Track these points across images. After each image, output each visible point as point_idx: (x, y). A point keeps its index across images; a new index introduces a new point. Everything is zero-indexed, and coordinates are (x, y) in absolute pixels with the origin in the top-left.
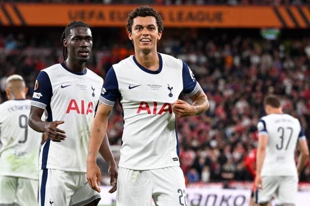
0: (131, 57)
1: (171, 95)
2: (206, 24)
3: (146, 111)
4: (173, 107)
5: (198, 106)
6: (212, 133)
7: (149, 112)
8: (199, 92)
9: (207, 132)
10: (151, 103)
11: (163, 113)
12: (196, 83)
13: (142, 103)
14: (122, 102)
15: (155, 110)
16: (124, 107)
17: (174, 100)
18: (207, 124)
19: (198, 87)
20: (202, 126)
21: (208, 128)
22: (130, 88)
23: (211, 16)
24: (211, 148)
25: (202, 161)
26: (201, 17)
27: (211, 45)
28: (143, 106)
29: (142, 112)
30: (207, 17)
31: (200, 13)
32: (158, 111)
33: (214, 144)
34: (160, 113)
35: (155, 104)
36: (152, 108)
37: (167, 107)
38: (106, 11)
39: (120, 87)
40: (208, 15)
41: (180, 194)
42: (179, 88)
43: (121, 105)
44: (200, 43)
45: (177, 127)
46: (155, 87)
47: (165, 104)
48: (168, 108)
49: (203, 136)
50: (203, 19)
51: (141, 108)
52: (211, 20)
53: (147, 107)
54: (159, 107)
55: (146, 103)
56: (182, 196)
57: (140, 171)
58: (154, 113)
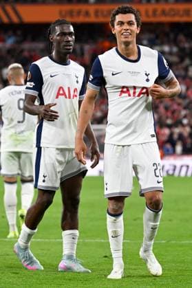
0: (114, 48)
1: (148, 80)
2: (177, 19)
3: (127, 95)
4: (149, 90)
5: (171, 90)
6: (183, 113)
7: (130, 95)
8: (172, 79)
9: (180, 112)
10: (131, 87)
11: (141, 96)
12: (169, 71)
13: (123, 87)
14: (106, 86)
15: (134, 93)
16: (108, 91)
17: (150, 84)
18: (179, 104)
19: (171, 74)
20: (175, 107)
21: (181, 108)
22: (113, 75)
23: (181, 13)
24: (183, 126)
25: (176, 136)
26: (173, 13)
27: (181, 37)
28: (124, 90)
29: (124, 95)
30: (176, 13)
31: (172, 10)
32: (137, 94)
33: (185, 121)
34: (139, 95)
35: (135, 88)
36: (131, 91)
37: (144, 90)
38: (92, 9)
39: (104, 74)
40: (179, 11)
41: (155, 167)
42: (155, 74)
43: (105, 89)
44: (172, 36)
45: (153, 107)
46: (134, 73)
47: (143, 88)
48: (146, 92)
49: (176, 115)
50: (174, 15)
51: (122, 92)
52: (182, 16)
53: (128, 90)
54: (138, 91)
55: (127, 87)
56: (157, 169)
57: (123, 146)
58: (134, 96)
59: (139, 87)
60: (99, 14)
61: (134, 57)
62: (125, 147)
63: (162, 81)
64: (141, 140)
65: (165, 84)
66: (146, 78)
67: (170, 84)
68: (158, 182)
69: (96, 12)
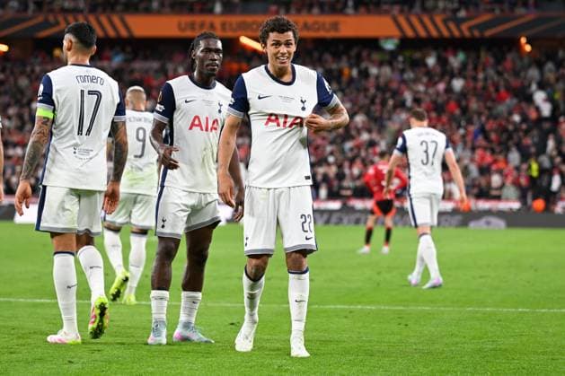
0: (263, 66)
1: (303, 109)
2: (322, 34)
3: (275, 124)
4: (305, 121)
5: (334, 121)
6: (329, 149)
7: (278, 125)
8: (337, 106)
9: (324, 147)
10: (281, 115)
11: (294, 126)
12: (332, 96)
13: (271, 115)
14: (249, 113)
15: (285, 122)
16: (252, 119)
17: (307, 114)
18: (324, 138)
19: (336, 99)
20: (319, 141)
21: (325, 142)
22: (259, 98)
23: (327, 26)
24: (329, 164)
25: (319, 178)
26: (317, 26)
27: (328, 57)
28: (273, 118)
29: (270, 124)
30: (322, 27)
31: (316, 23)
32: (288, 124)
33: (331, 159)
34: (290, 126)
35: (286, 116)
36: (281, 120)
37: (298, 121)
38: (218, 21)
39: (248, 97)
40: (324, 24)
41: (303, 220)
42: (313, 101)
43: (248, 116)
44: (316, 55)
46: (286, 99)
47: (297, 118)
48: (299, 122)
49: (319, 151)
50: (318, 29)
51: (269, 120)
52: (328, 31)
53: (277, 119)
54: (290, 120)
55: (276, 115)
56: (305, 222)
57: (269, 189)
58: (284, 126)
59: (291, 117)
60: (227, 27)
61: (287, 78)
62: (271, 191)
63: (324, 109)
64: (290, 183)
65: (328, 111)
66: (302, 105)
67: (334, 111)
68: (307, 239)
69: (223, 25)
